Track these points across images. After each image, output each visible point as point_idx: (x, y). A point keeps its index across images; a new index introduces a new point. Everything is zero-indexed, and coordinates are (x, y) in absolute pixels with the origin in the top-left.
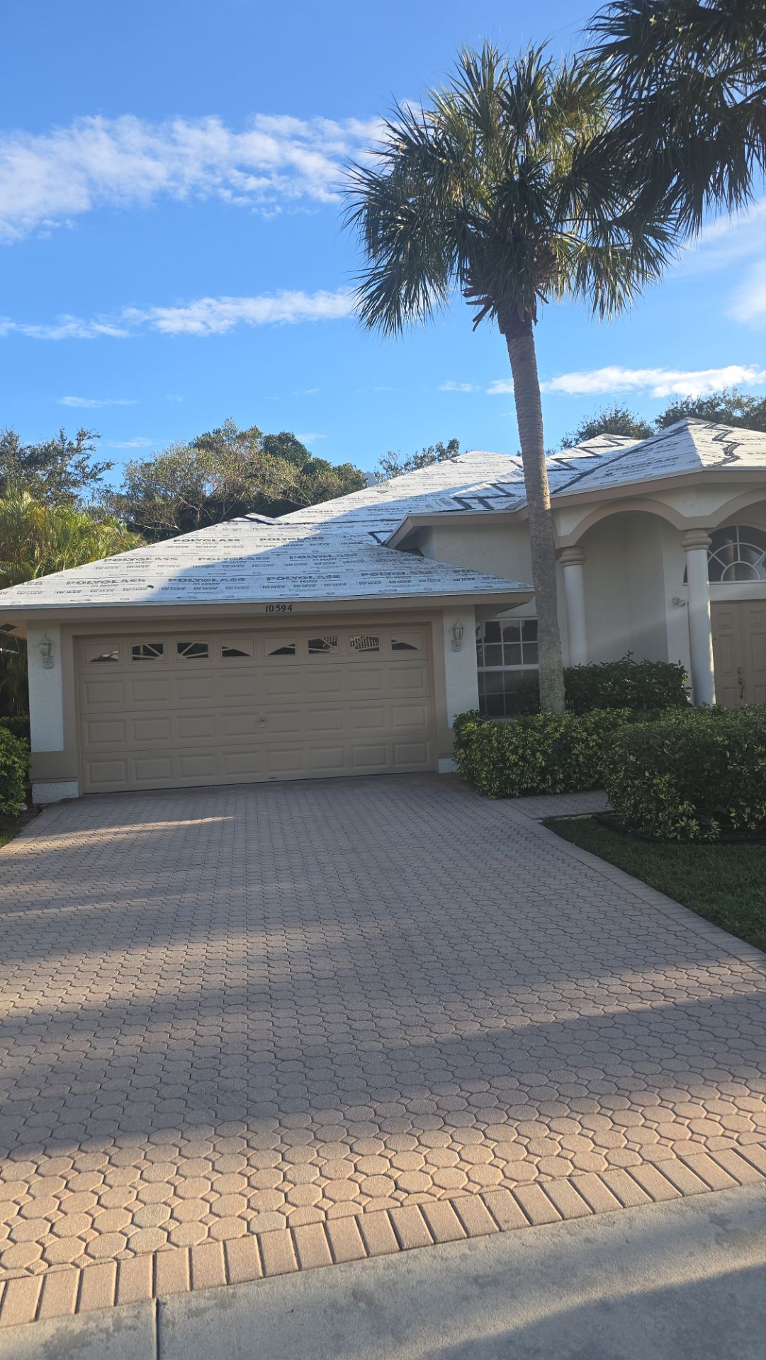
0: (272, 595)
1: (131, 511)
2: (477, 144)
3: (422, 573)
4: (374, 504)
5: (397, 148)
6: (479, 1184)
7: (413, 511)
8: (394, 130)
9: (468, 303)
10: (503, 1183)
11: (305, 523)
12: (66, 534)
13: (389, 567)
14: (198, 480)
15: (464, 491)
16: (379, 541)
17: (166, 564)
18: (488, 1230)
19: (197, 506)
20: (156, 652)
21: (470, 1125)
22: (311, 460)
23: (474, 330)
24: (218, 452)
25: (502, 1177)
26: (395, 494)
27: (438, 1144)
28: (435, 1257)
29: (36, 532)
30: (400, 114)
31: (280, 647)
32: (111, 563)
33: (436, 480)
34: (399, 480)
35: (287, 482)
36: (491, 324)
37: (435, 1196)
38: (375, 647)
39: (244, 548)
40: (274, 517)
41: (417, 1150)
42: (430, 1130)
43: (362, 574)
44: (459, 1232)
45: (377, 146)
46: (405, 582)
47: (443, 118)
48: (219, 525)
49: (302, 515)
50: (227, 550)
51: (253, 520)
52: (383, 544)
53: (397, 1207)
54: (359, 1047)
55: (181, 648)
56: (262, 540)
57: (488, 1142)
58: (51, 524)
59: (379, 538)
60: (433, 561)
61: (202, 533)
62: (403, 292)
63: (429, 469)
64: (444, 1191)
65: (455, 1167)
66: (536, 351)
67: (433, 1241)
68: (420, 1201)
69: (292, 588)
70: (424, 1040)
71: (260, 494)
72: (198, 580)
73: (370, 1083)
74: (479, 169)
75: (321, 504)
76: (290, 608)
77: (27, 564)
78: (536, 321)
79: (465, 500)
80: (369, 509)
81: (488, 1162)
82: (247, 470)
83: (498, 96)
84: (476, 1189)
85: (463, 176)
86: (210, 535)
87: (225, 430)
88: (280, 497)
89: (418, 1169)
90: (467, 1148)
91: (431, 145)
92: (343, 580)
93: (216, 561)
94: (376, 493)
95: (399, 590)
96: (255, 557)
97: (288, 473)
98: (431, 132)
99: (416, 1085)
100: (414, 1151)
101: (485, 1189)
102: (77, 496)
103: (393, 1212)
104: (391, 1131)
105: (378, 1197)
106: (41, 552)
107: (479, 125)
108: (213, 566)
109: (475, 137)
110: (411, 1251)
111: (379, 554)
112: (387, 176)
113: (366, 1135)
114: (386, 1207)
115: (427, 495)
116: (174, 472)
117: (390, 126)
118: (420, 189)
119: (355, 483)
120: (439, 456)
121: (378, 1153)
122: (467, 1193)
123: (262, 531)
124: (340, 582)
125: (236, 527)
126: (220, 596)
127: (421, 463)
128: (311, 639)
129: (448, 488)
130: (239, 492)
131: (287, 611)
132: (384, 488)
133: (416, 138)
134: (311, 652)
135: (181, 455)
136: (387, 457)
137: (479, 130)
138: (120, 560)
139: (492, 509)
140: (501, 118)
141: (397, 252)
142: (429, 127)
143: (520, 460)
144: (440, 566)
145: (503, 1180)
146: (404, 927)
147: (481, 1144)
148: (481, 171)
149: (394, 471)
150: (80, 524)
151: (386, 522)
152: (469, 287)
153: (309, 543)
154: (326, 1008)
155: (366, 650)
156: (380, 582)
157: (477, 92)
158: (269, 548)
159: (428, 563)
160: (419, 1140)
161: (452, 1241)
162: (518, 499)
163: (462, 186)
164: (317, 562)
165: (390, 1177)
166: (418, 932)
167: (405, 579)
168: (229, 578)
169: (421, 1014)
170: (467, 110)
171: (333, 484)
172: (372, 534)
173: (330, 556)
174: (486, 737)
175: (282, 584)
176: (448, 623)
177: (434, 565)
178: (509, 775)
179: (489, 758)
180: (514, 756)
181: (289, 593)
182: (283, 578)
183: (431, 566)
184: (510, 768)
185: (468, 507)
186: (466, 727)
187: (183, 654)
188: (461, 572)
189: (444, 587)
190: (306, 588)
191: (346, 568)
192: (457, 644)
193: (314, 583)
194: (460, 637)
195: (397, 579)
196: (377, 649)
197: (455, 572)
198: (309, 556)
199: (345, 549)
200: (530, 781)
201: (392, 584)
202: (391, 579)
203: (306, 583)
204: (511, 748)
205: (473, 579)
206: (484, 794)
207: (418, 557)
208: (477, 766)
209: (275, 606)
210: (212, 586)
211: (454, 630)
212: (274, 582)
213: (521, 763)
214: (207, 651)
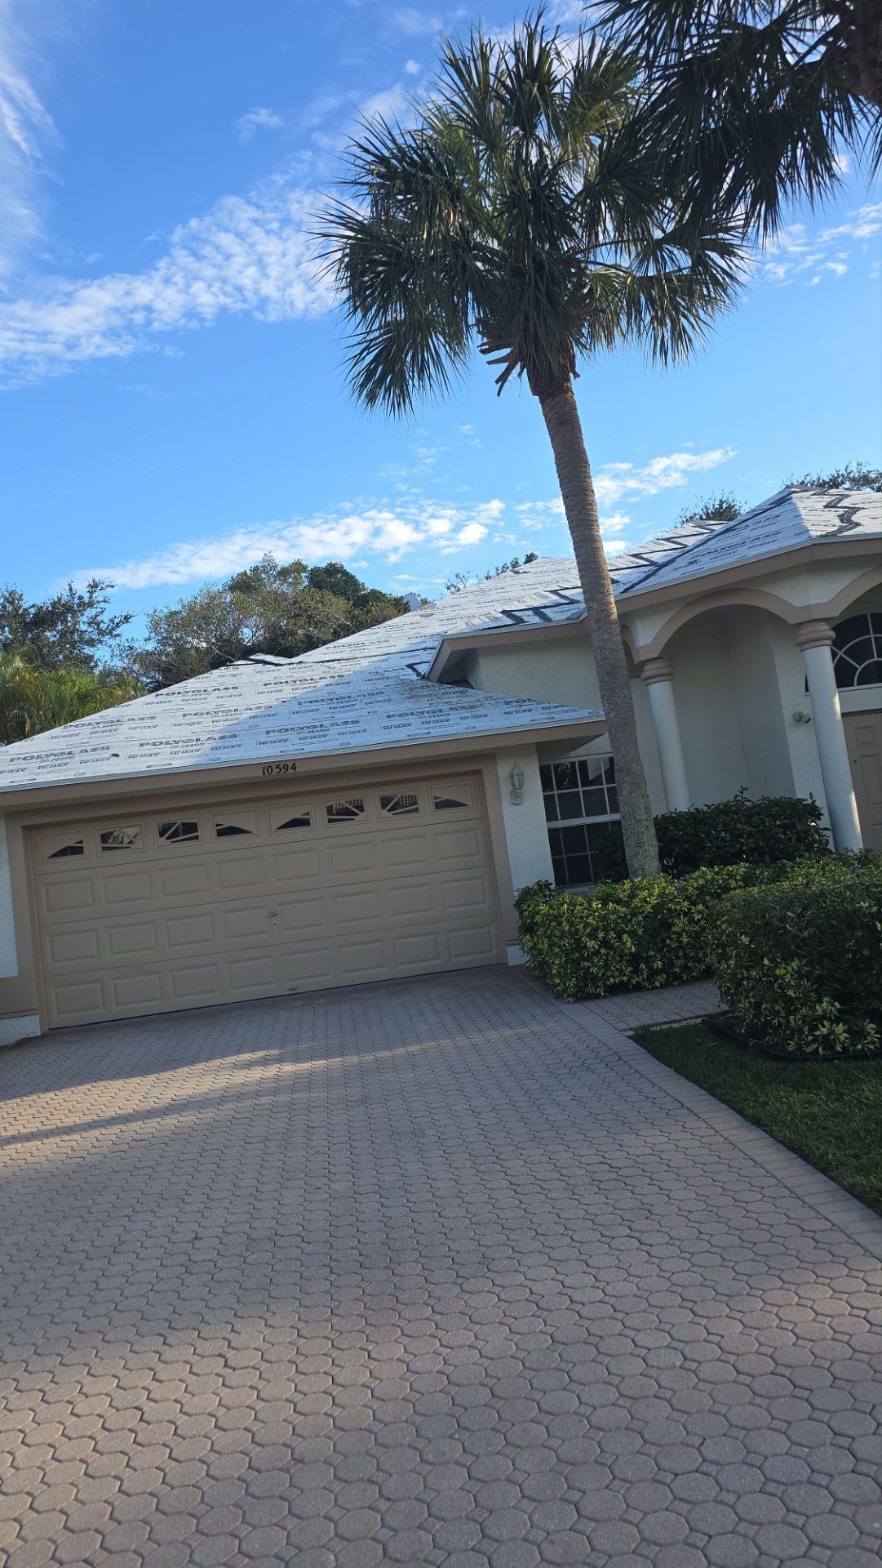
0: (269, 752)
3: (465, 708)
4: (416, 630)
5: (370, 172)
7: (450, 633)
9: (487, 362)
13: (423, 704)
15: (514, 602)
16: (418, 674)
20: (132, 839)
22: (364, 592)
23: (499, 395)
24: (257, 592)
31: (290, 818)
32: (72, 730)
38: (416, 807)
39: (244, 697)
43: (388, 717)
46: (442, 721)
48: (213, 671)
50: (220, 701)
51: (257, 662)
52: (425, 678)
55: (163, 830)
56: (266, 684)
59: (419, 670)
60: (480, 692)
66: (579, 412)
69: (298, 741)
72: (177, 743)
75: (351, 637)
76: (294, 768)
78: (576, 375)
79: (515, 613)
86: (202, 684)
92: (363, 726)
93: (205, 716)
95: (433, 732)
96: (253, 707)
102: (93, 657)
108: (201, 723)
111: (412, 689)
124: (358, 728)
126: (207, 760)
128: (327, 805)
131: (290, 771)
134: (330, 821)
135: (212, 599)
138: (84, 725)
139: (551, 620)
144: (487, 698)
153: (325, 684)
155: (403, 813)
156: (410, 725)
158: (275, 694)
159: (473, 695)
162: (578, 607)
164: (332, 705)
167: (441, 718)
168: (217, 736)
170: (461, 119)
173: (349, 697)
174: (556, 917)
175: (284, 737)
176: (503, 769)
177: (481, 697)
178: (589, 968)
179: (560, 947)
180: (593, 942)
181: (292, 748)
182: (287, 730)
183: (476, 699)
184: (589, 959)
185: (519, 620)
186: (529, 906)
187: (168, 838)
188: (514, 704)
189: (492, 724)
190: (314, 740)
191: (369, 710)
192: (517, 795)
193: (325, 733)
194: (521, 786)
195: (433, 719)
196: (416, 810)
197: (507, 703)
198: (322, 700)
199: (370, 687)
200: (617, 974)
201: (425, 726)
202: (424, 720)
203: (316, 734)
204: (588, 930)
205: (530, 710)
206: (559, 996)
207: (461, 689)
208: (547, 958)
209: (274, 767)
210: (195, 747)
211: (512, 777)
212: (275, 736)
213: (603, 951)
214: (197, 831)
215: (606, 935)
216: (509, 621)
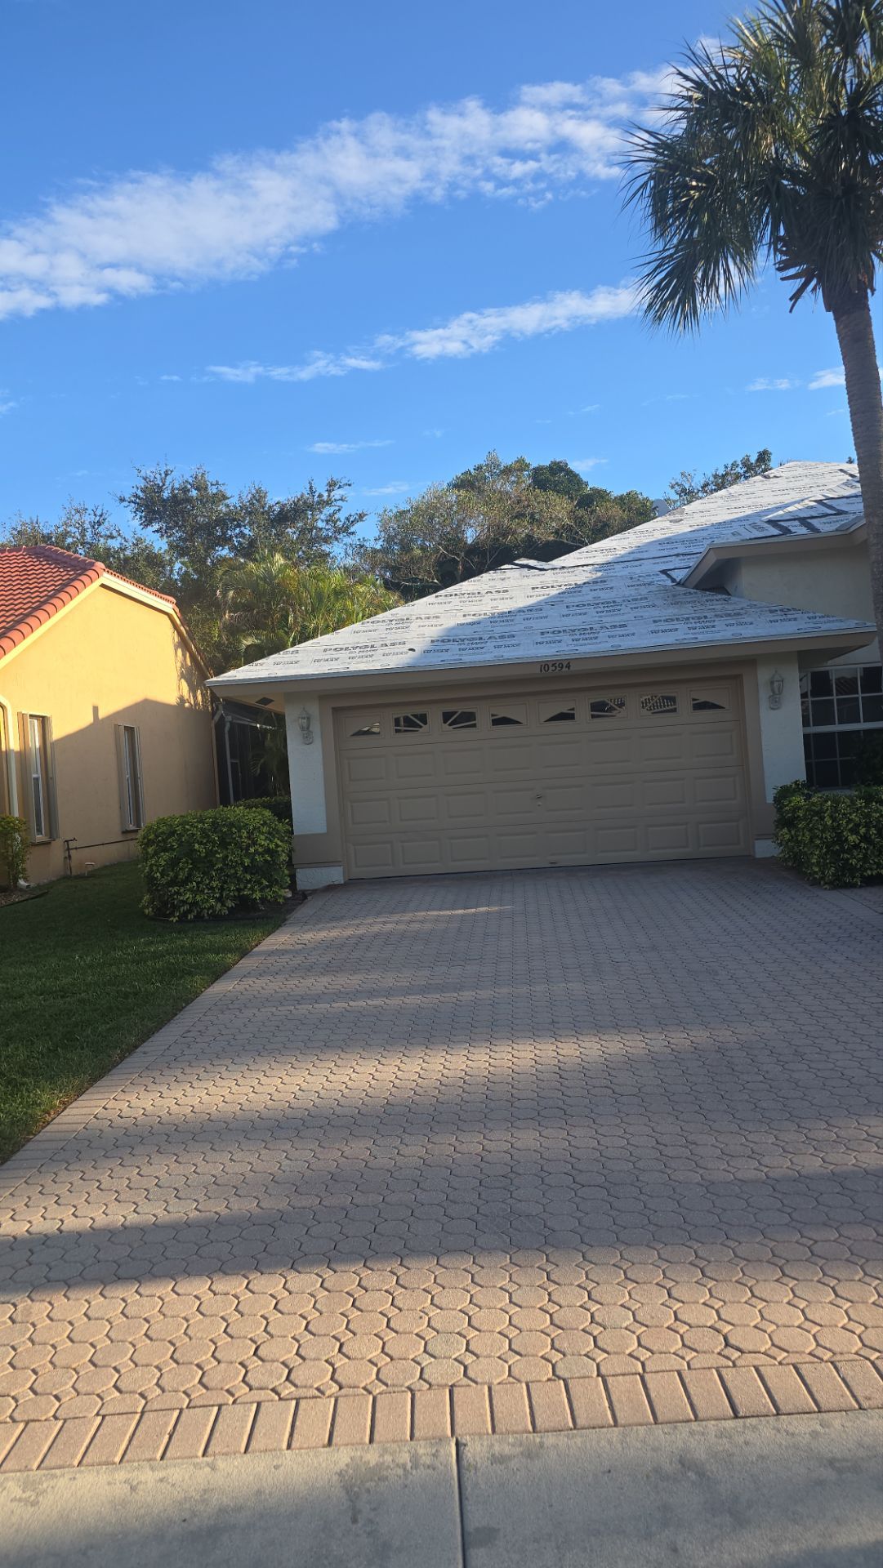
0: (547, 652)
1: (387, 567)
2: (792, 77)
3: (729, 615)
4: (667, 536)
5: (690, 99)
6: (830, 1350)
7: (717, 541)
8: (686, 78)
9: (782, 279)
10: (862, 1353)
11: (583, 566)
12: (320, 596)
13: (687, 610)
14: (459, 526)
15: (781, 512)
16: (673, 580)
17: (427, 623)
18: (844, 1406)
19: (458, 555)
20: (421, 724)
21: (816, 1279)
22: (588, 491)
23: (791, 311)
24: (480, 491)
25: (860, 1345)
26: (691, 523)
27: (776, 1298)
28: (779, 1431)
29: (288, 596)
30: (693, 57)
31: (558, 712)
32: (370, 627)
33: (744, 501)
34: (696, 505)
35: (559, 519)
36: (814, 302)
37: (775, 1359)
38: (674, 707)
39: (514, 599)
40: (547, 561)
41: (750, 1302)
42: (765, 1281)
43: (655, 621)
44: (807, 1404)
45: (666, 101)
46: (708, 627)
47: (747, 53)
48: (484, 575)
49: (579, 556)
50: (494, 603)
51: (523, 566)
52: (679, 584)
53: (729, 1367)
54: (672, 1177)
55: (447, 717)
56: (533, 588)
57: (840, 1301)
58: (305, 586)
59: (674, 576)
60: (742, 600)
61: (466, 586)
62: (699, 275)
63: (734, 489)
64: (786, 1354)
65: (799, 1327)
67: (774, 1411)
68: (756, 1363)
69: (571, 642)
70: (751, 1174)
71: (530, 537)
72: (463, 640)
73: (688, 1220)
74: (795, 109)
75: (602, 542)
76: (568, 666)
77: (281, 632)
78: (873, 291)
79: (782, 523)
80: (660, 542)
81: (840, 1325)
82: (513, 509)
83: (819, 13)
84: (828, 1355)
85: (773, 120)
86: (475, 587)
87: (487, 465)
88: (551, 538)
89: (752, 1324)
90: (812, 1306)
91: (733, 89)
92: (630, 629)
93: (482, 616)
94: (668, 524)
95: (701, 637)
96: (525, 610)
97: (560, 509)
98: (733, 71)
99: (745, 1226)
100: (746, 1302)
101: (838, 1357)
102: (330, 553)
103: (724, 1372)
104: (717, 1278)
105: (705, 1352)
106: (295, 618)
107: (794, 54)
108: (479, 623)
109: (789, 69)
110: (749, 1420)
111: (674, 596)
112: (676, 136)
113: (687, 1279)
114: (715, 1366)
115: (732, 521)
116: (432, 518)
117: (680, 73)
118: (721, 144)
119: (641, 514)
120: (745, 472)
121: (702, 1301)
122: (816, 1360)
123: (535, 578)
124: (627, 632)
125: (503, 577)
126: (488, 657)
127: (723, 483)
128: (593, 701)
129: (759, 509)
130: (505, 535)
131: (564, 669)
132: (678, 517)
133: (713, 83)
134: (593, 716)
135: (439, 498)
136: (679, 479)
137: (794, 60)
138: (378, 622)
139: (818, 531)
140: (824, 39)
141: (691, 227)
142: (730, 66)
143: (854, 469)
144: (751, 606)
145: (861, 1349)
146: (720, 1039)
147: (831, 1303)
148: (797, 112)
149: (688, 495)
150: (334, 585)
151: (681, 557)
152: (784, 258)
153: (588, 589)
154: (630, 1129)
155: (661, 712)
156: (676, 630)
157: (790, 11)
158: (542, 598)
159: (736, 604)
160: (751, 1291)
161: (799, 1413)
162: (851, 517)
163: (774, 132)
164: (599, 610)
165: (718, 1331)
166: (738, 1046)
167: (707, 624)
168: (497, 635)
169: (747, 1144)
170: (778, 38)
171: (614, 516)
172: (664, 572)
173: (614, 602)
174: (817, 813)
175: (558, 638)
176: (764, 675)
177: (745, 605)
178: (848, 859)
179: (821, 839)
180: (854, 836)
181: (567, 648)
182: (560, 632)
183: (741, 606)
184: (849, 851)
185: (786, 531)
186: (790, 802)
187: (450, 725)
188: (779, 612)
189: (759, 631)
190: (586, 642)
191: (635, 615)
192: (775, 701)
193: (596, 635)
194: (780, 692)
195: (698, 625)
196: (674, 710)
197: (771, 612)
198: (589, 604)
199: (632, 592)
200: (875, 867)
201: (692, 631)
202: (690, 626)
203: (587, 636)
204: (850, 826)
205: (795, 619)
206: (815, 883)
207: (724, 596)
208: (806, 849)
209: (550, 665)
210: (479, 646)
211: (772, 683)
212: (549, 637)
213: (863, 845)
214: (475, 720)
215: (868, 831)
216: (776, 532)
